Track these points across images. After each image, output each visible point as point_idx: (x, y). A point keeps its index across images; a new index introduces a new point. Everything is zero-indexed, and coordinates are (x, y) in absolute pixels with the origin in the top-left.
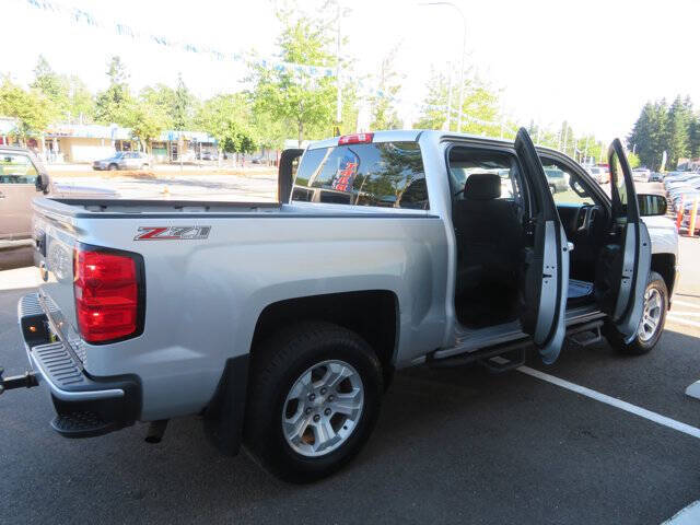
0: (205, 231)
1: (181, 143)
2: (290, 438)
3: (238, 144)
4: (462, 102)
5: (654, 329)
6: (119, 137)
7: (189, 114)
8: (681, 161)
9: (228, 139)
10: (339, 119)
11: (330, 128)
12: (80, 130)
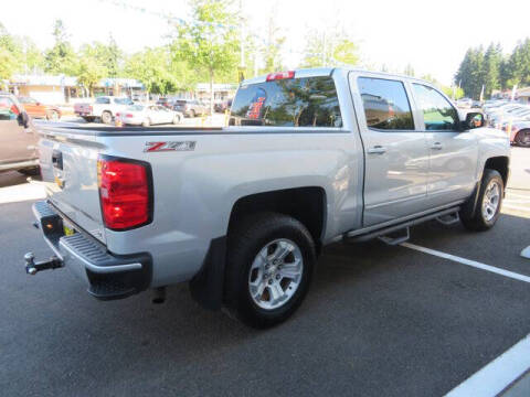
0: (192, 144)
1: (117, 88)
2: (254, 296)
3: (162, 87)
4: (334, 50)
5: (494, 211)
6: (67, 84)
7: (120, 65)
8: (495, 92)
9: (154, 84)
10: (243, 65)
11: (235, 73)
12: (34, 80)
